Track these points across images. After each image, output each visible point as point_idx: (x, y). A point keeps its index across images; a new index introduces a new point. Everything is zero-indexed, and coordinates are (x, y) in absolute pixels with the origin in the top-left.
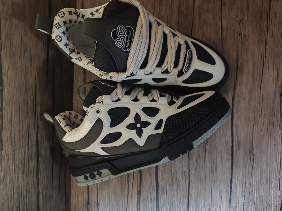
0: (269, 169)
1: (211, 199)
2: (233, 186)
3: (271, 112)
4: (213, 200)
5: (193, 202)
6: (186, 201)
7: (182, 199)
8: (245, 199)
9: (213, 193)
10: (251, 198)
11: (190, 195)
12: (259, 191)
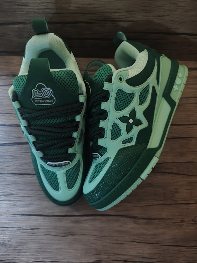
0: (54, 251)
1: (23, 196)
2: (36, 217)
3: (109, 251)
4: (21, 198)
5: (19, 179)
6: (20, 172)
7: (22, 168)
8: (24, 229)
9: (28, 198)
10: (25, 234)
11: (25, 176)
12: (32, 242)
